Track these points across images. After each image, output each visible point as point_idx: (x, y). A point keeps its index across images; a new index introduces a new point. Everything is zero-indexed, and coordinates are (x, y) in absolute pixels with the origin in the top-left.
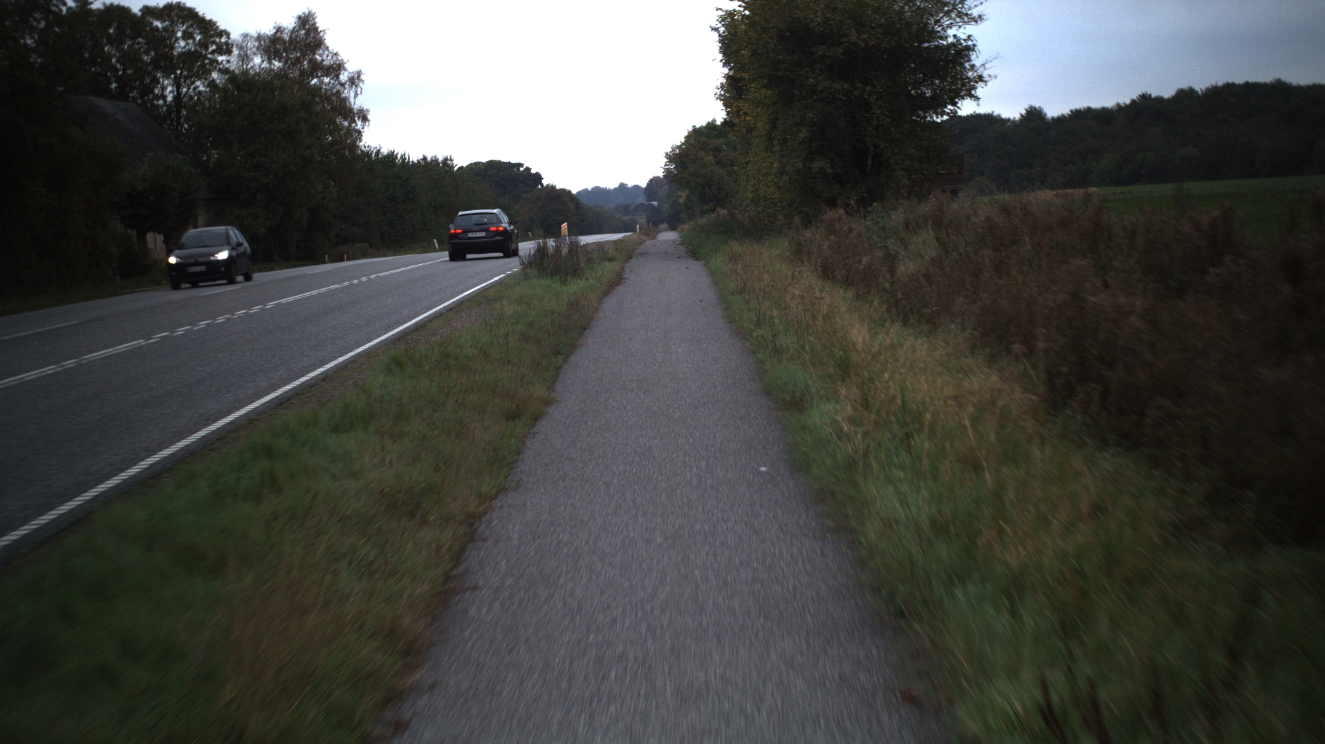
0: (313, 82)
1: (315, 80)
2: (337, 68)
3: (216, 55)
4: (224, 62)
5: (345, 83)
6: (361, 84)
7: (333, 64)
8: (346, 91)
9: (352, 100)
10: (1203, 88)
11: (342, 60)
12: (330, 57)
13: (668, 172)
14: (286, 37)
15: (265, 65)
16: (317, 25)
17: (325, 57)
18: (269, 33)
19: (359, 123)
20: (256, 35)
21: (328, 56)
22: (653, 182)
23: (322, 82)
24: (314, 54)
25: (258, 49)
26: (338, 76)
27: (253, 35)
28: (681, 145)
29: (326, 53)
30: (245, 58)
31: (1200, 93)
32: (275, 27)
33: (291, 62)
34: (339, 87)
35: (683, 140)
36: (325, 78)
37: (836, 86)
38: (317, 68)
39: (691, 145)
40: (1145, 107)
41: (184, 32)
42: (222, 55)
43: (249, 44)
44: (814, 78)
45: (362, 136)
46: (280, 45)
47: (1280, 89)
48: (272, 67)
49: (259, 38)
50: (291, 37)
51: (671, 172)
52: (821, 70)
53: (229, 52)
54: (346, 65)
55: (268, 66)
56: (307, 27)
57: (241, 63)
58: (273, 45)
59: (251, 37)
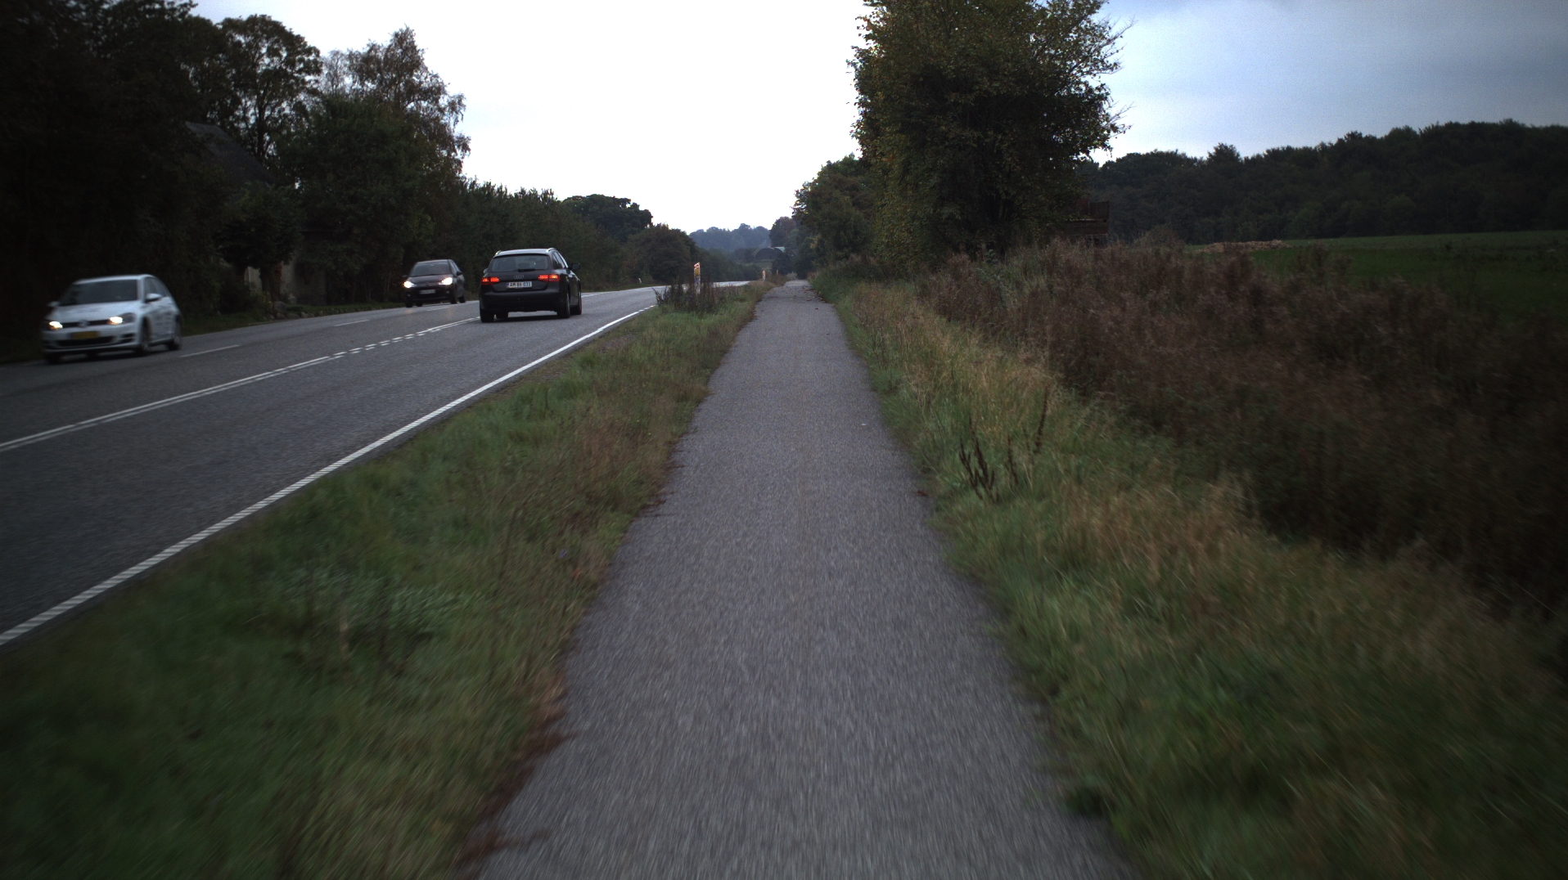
0: (409, 106)
1: (412, 104)
2: (436, 91)
3: (303, 74)
4: (312, 82)
5: (444, 109)
6: (462, 111)
7: (432, 87)
8: (445, 118)
9: (452, 127)
10: (1423, 128)
11: (442, 83)
12: (428, 79)
13: (798, 214)
14: (381, 55)
15: (357, 86)
16: (416, 44)
17: (423, 79)
18: (362, 51)
19: (459, 152)
20: (348, 53)
21: (426, 78)
22: (781, 224)
23: (419, 106)
24: (412, 75)
25: (349, 68)
26: (437, 102)
27: (344, 52)
28: (814, 183)
29: (425, 74)
30: (334, 77)
31: (1418, 133)
32: (368, 45)
33: (386, 83)
34: (437, 113)
35: (816, 177)
36: (422, 102)
37: (967, 133)
38: (414, 91)
39: (825, 182)
40: (1354, 148)
41: (269, 49)
42: (309, 74)
43: (339, 63)
44: (946, 125)
45: (461, 166)
46: (374, 64)
47: (1510, 131)
48: (365, 88)
49: (351, 56)
50: (386, 56)
51: (802, 212)
52: (953, 117)
53: (318, 71)
54: (446, 88)
55: (360, 87)
56: (404, 45)
57: (330, 83)
58: (365, 64)
59: (342, 55)
